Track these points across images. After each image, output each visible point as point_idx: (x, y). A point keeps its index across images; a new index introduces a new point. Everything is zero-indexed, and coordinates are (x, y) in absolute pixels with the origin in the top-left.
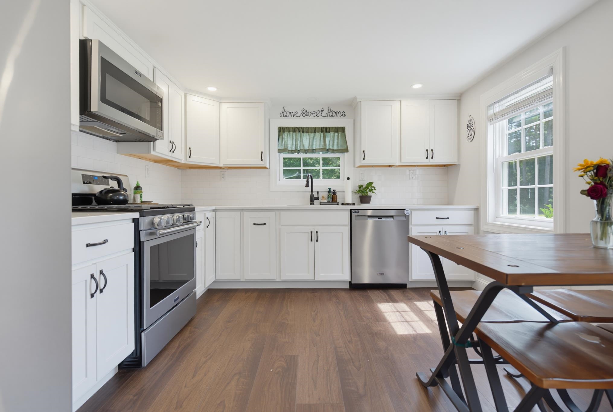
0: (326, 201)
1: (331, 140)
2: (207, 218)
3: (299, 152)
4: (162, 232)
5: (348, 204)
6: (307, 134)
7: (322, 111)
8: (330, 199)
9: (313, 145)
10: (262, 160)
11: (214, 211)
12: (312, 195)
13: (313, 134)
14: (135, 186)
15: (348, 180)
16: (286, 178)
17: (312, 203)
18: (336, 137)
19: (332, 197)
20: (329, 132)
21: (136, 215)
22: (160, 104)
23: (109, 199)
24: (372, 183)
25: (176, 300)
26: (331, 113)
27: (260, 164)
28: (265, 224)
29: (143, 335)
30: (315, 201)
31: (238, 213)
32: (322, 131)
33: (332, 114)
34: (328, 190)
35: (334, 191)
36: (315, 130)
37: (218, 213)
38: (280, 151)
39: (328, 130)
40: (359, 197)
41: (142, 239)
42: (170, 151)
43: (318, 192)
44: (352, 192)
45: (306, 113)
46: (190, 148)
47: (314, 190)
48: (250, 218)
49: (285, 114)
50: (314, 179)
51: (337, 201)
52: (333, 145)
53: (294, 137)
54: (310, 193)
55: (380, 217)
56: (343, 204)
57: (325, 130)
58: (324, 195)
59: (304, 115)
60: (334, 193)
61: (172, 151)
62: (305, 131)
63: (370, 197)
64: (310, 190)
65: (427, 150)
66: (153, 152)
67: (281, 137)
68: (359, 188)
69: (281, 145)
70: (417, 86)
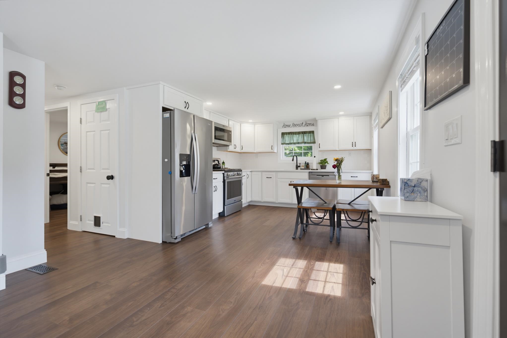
0: (303, 168)
1: (307, 138)
2: (248, 175)
3: (291, 144)
4: (230, 177)
5: (314, 170)
6: (295, 135)
7: (302, 124)
9: (298, 140)
10: (272, 149)
11: (251, 172)
12: (297, 165)
13: (298, 135)
14: (223, 162)
15: (315, 158)
16: (287, 157)
17: (297, 168)
18: (310, 136)
19: (307, 166)
20: (306, 134)
21: (223, 172)
22: (230, 133)
23: (216, 167)
24: (326, 159)
25: (235, 201)
27: (271, 150)
28: (271, 178)
29: (225, 207)
30: (298, 168)
31: (260, 173)
32: (303, 134)
33: (307, 125)
34: (305, 162)
35: (308, 163)
36: (299, 133)
37: (253, 173)
38: (282, 144)
39: (305, 133)
40: (320, 166)
41: (225, 179)
43: (300, 163)
44: (317, 163)
45: (294, 125)
46: (242, 146)
47: (298, 163)
48: (265, 175)
49: (285, 126)
50: (298, 157)
51: (309, 168)
52: (308, 140)
53: (289, 137)
54: (296, 164)
55: (323, 176)
56: (312, 169)
57: (304, 133)
58: (303, 165)
59: (294, 126)
60: (308, 164)
61: (235, 148)
62: (294, 133)
63: (326, 166)
64: (296, 163)
65: (352, 142)
66: (228, 150)
67: (283, 137)
68: (320, 162)
69: (283, 141)
70: (341, 113)
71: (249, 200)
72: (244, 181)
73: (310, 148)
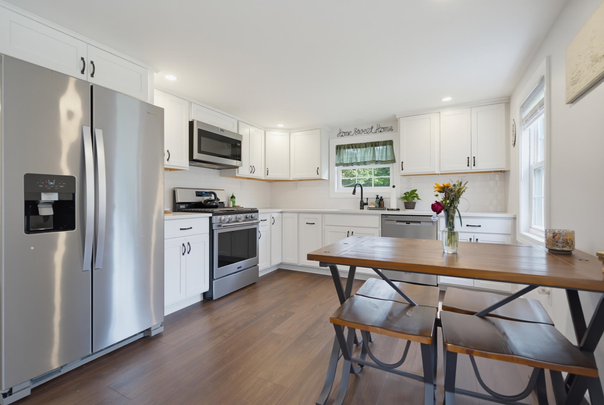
0: (374, 206)
1: (380, 153)
2: (273, 217)
3: (352, 164)
4: (226, 225)
5: (392, 210)
6: (360, 149)
7: (372, 128)
8: (378, 205)
9: (364, 157)
10: (318, 174)
11: (281, 212)
12: (362, 201)
13: (364, 149)
14: (231, 196)
15: (394, 188)
16: (345, 187)
17: (362, 208)
18: (385, 150)
19: (379, 203)
20: (378, 146)
21: (211, 215)
22: (239, 144)
24: (416, 190)
25: (238, 268)
26: (380, 129)
27: (316, 176)
28: (314, 224)
29: (214, 282)
30: (364, 206)
31: (296, 215)
32: (372, 146)
33: (382, 129)
34: (376, 197)
35: (381, 197)
36: (366, 145)
37: (284, 214)
38: (337, 165)
39: (377, 144)
40: (404, 203)
41: (213, 229)
42: (251, 173)
43: (367, 198)
44: (397, 198)
45: (358, 132)
46: (267, 168)
47: (363, 197)
48: (304, 219)
49: (342, 134)
50: (363, 188)
51: (383, 207)
52: (382, 157)
53: (349, 152)
54: (360, 200)
55: (408, 222)
56: (388, 209)
57: (375, 144)
58: (372, 202)
59: (356, 133)
60: (381, 199)
62: (357, 146)
63: (415, 203)
64: (360, 197)
65: (468, 158)
66: (237, 175)
67: (338, 153)
68: (404, 195)
69: (338, 161)
70: (447, 99)
71: (276, 261)
72: (263, 229)
73: (386, 171)
